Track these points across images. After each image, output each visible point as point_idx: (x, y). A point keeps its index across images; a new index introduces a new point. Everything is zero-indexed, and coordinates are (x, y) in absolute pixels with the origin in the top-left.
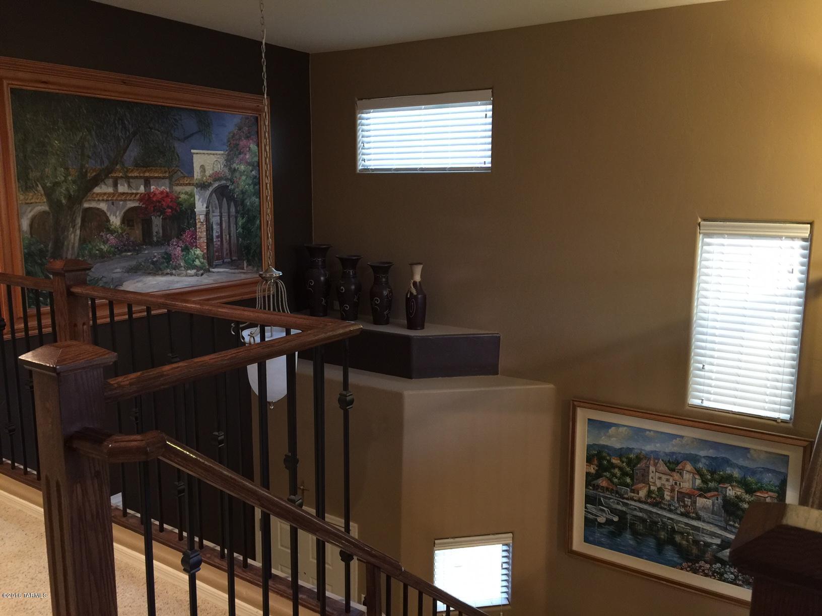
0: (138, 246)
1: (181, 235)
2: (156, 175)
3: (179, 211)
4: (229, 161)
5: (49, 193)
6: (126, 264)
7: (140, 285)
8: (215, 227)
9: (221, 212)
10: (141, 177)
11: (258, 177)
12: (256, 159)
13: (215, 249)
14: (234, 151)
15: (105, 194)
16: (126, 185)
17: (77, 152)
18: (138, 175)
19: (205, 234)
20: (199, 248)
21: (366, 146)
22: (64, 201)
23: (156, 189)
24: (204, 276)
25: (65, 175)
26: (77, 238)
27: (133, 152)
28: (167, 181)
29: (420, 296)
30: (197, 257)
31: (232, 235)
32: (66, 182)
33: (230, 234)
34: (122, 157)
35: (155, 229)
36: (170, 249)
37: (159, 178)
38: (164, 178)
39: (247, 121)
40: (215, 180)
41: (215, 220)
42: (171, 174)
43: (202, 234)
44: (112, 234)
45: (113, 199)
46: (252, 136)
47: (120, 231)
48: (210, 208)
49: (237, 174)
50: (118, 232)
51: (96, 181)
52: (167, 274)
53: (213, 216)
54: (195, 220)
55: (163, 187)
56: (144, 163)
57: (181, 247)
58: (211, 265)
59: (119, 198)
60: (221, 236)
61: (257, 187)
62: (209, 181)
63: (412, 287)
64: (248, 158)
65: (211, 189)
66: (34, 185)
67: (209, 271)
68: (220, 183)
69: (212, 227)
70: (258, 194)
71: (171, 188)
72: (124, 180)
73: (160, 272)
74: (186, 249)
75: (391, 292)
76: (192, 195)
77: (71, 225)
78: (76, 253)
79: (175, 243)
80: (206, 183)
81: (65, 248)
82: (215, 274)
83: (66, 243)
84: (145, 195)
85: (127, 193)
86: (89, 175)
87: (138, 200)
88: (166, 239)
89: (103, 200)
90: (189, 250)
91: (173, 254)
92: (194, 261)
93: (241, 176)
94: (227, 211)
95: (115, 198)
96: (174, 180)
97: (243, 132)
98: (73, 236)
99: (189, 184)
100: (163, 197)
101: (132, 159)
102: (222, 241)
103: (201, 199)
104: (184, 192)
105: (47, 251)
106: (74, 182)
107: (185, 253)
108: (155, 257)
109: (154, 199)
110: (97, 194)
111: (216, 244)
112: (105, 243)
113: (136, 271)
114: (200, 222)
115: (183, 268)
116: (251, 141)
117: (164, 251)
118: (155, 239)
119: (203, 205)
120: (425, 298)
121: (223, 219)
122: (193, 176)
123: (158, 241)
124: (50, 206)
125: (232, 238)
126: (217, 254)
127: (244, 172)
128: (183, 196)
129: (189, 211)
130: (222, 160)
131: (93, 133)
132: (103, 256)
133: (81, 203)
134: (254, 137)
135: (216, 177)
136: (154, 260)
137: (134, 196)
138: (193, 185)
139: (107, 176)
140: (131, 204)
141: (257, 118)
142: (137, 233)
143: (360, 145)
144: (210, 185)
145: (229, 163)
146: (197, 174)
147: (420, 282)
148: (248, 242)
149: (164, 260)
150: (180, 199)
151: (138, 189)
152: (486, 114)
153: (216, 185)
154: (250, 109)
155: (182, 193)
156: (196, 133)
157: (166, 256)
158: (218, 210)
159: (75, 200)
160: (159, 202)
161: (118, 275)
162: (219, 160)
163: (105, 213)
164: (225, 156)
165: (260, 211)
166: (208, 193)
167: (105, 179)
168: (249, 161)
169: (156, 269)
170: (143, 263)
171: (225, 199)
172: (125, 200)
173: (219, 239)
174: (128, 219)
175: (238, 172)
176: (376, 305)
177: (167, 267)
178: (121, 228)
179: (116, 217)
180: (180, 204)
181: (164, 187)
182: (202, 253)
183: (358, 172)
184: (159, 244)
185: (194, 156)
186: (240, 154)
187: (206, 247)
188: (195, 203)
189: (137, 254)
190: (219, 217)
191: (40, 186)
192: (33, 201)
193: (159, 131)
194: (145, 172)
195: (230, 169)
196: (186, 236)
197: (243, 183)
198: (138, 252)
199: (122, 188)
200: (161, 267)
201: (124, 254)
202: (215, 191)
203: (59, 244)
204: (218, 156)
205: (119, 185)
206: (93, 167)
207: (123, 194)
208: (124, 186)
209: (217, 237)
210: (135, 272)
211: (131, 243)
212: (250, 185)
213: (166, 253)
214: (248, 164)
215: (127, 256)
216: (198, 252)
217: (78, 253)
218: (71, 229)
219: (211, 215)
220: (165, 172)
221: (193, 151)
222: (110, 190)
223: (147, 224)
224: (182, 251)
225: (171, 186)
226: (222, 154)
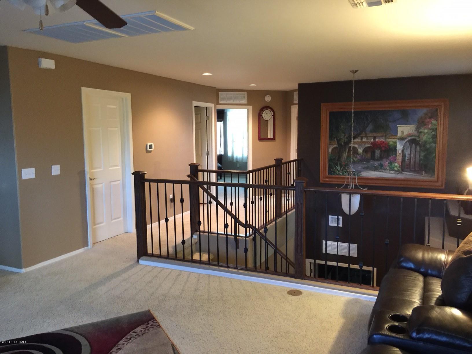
0: (369, 160)
1: (389, 158)
2: (379, 135)
3: (388, 148)
4: (418, 129)
5: (338, 142)
6: (363, 166)
7: (368, 174)
8: (407, 155)
10: (372, 136)
11: (436, 135)
12: (436, 127)
13: (406, 164)
14: (421, 124)
15: (357, 142)
16: (366, 139)
19: (401, 158)
20: (397, 163)
22: (343, 144)
23: (379, 140)
24: (399, 174)
25: (344, 136)
26: (346, 156)
27: (370, 127)
28: (384, 138)
30: (396, 167)
32: (344, 138)
33: (415, 159)
34: (365, 130)
35: (376, 155)
36: (383, 162)
37: (381, 136)
38: (383, 136)
39: (431, 111)
41: (407, 153)
42: (386, 134)
43: (399, 158)
44: (359, 155)
45: (360, 144)
46: (433, 117)
47: (362, 154)
48: (405, 148)
51: (354, 138)
52: (380, 171)
53: (406, 151)
54: (396, 152)
56: (375, 130)
58: (403, 170)
60: (410, 159)
62: (406, 137)
64: (430, 127)
65: (406, 140)
66: (334, 139)
67: (402, 173)
68: (412, 138)
69: (405, 155)
70: (435, 142)
72: (365, 137)
73: (377, 170)
74: (391, 163)
76: (396, 143)
77: (344, 151)
78: (345, 161)
79: (385, 160)
80: (404, 138)
82: (404, 174)
83: (342, 157)
84: (373, 142)
85: (366, 142)
86: (352, 136)
87: (370, 144)
88: (381, 158)
89: (356, 144)
90: (392, 163)
91: (384, 164)
92: (394, 168)
93: (425, 134)
94: (414, 149)
96: (387, 137)
97: (428, 116)
99: (395, 138)
100: (382, 143)
101: (369, 130)
102: (410, 162)
103: (400, 144)
104: (391, 141)
105: (336, 159)
107: (390, 164)
108: (376, 164)
109: (377, 144)
110: (355, 142)
111: (407, 162)
112: (356, 158)
113: (367, 168)
114: (399, 153)
115: (388, 170)
116: (432, 119)
117: (379, 163)
118: (376, 158)
119: (401, 146)
121: (412, 152)
122: (397, 135)
124: (338, 145)
125: (417, 161)
126: (407, 166)
127: (427, 133)
129: (394, 149)
132: (355, 162)
133: (348, 145)
134: (435, 117)
135: (409, 135)
138: (397, 138)
139: (359, 136)
140: (367, 146)
142: (369, 155)
146: (399, 134)
148: (427, 163)
149: (380, 166)
150: (390, 144)
151: (370, 140)
153: (409, 138)
156: (400, 119)
158: (410, 149)
159: (346, 144)
160: (380, 145)
161: (360, 169)
163: (357, 148)
164: (415, 127)
166: (404, 142)
169: (375, 169)
170: (370, 166)
171: (414, 144)
172: (365, 144)
174: (366, 150)
175: (423, 133)
177: (381, 169)
178: (363, 154)
179: (361, 150)
180: (389, 146)
181: (383, 140)
182: (399, 165)
184: (378, 160)
186: (425, 125)
187: (401, 163)
188: (397, 146)
189: (368, 163)
190: (409, 152)
191: (336, 139)
192: (333, 144)
193: (382, 119)
194: (374, 134)
195: (418, 132)
196: (391, 158)
197: (426, 138)
200: (378, 168)
201: (363, 162)
202: (409, 141)
203: (340, 157)
204: (412, 127)
205: (363, 139)
207: (364, 142)
209: (408, 160)
211: (366, 159)
212: (430, 138)
213: (381, 164)
214: (430, 129)
216: (397, 165)
218: (344, 153)
219: (405, 151)
220: (383, 134)
221: (398, 126)
222: (360, 141)
223: (373, 153)
224: (388, 163)
225: (385, 139)
226: (414, 126)
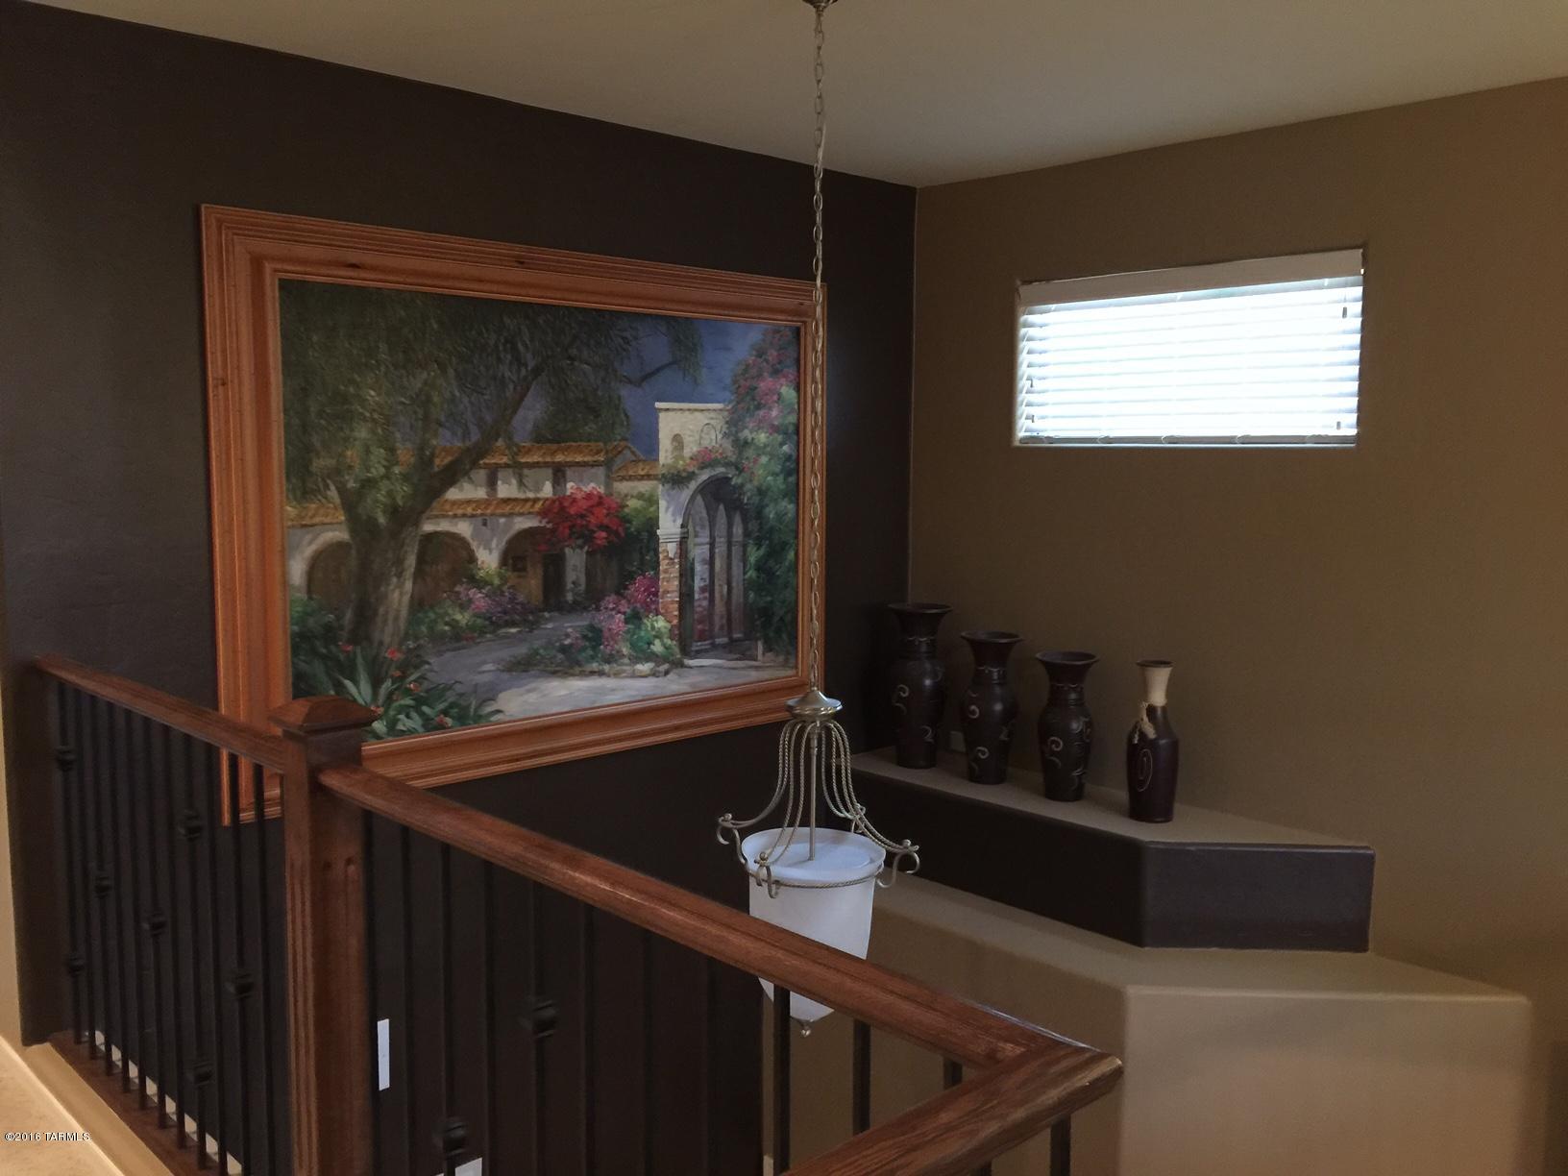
0: (532, 613)
1: (626, 588)
2: (579, 459)
3: (623, 535)
4: (734, 423)
5: (350, 504)
6: (507, 653)
7: (532, 697)
8: (698, 567)
9: (712, 538)
10: (546, 465)
11: (794, 457)
12: (792, 419)
13: (696, 616)
14: (746, 400)
15: (469, 502)
16: (514, 482)
17: (415, 412)
18: (540, 459)
19: (676, 583)
20: (662, 614)
21: (1038, 385)
22: (382, 520)
23: (578, 489)
24: (671, 675)
25: (385, 463)
26: (406, 599)
27: (532, 411)
28: (601, 471)
29: (1163, 742)
30: (658, 636)
31: (734, 584)
32: (388, 478)
33: (729, 584)
34: (509, 422)
35: (570, 577)
36: (601, 619)
37: (585, 464)
38: (595, 464)
39: (778, 336)
40: (703, 467)
41: (699, 552)
42: (610, 455)
43: (670, 584)
44: (480, 588)
45: (483, 514)
46: (786, 370)
47: (497, 581)
48: (690, 528)
49: (750, 453)
50: (492, 585)
51: (452, 475)
52: (592, 673)
53: (695, 545)
54: (656, 553)
55: (592, 485)
56: (552, 435)
57: (624, 613)
58: (686, 651)
59: (499, 511)
60: (710, 589)
61: (792, 479)
62: (691, 469)
63: (1146, 719)
64: (776, 417)
65: (693, 485)
66: (321, 485)
67: (683, 666)
68: (713, 473)
69: (692, 569)
70: (794, 493)
71: (608, 486)
72: (510, 470)
73: (577, 669)
74: (635, 618)
75: (1089, 724)
76: (651, 500)
77: (394, 569)
78: (402, 632)
79: (611, 606)
80: (684, 474)
81: (379, 619)
82: (693, 671)
83: (381, 610)
84: (554, 501)
85: (515, 500)
86: (437, 461)
87: (538, 513)
88: (592, 598)
89: (464, 516)
90: (641, 619)
91: (605, 630)
92: (649, 644)
93: (759, 455)
94: (724, 532)
95: (489, 511)
96: (615, 468)
97: (767, 361)
98: (396, 594)
99: (648, 477)
100: (592, 506)
101: (529, 426)
102: (712, 600)
103: (671, 510)
104: (635, 493)
105: (341, 628)
106: (405, 478)
107: (630, 626)
108: (567, 636)
109: (572, 511)
110: (454, 503)
111: (700, 606)
112: (463, 607)
113: (525, 667)
114: (667, 557)
115: (626, 661)
116: (783, 381)
117: (586, 623)
118: (570, 597)
119: (674, 521)
120: (1174, 745)
121: (717, 550)
122: (657, 460)
123: (575, 602)
124: (353, 532)
125: (735, 591)
126: (700, 627)
127: (765, 446)
128: (633, 503)
129: (645, 535)
130: (719, 423)
131: (451, 372)
132: (459, 637)
133: (417, 524)
134: (791, 372)
135: (705, 460)
136: (567, 642)
137: (529, 504)
138: (655, 477)
139: (475, 464)
140: (522, 524)
141: (798, 329)
142: (533, 584)
143: (1023, 384)
144: (691, 476)
145: (734, 429)
146: (665, 455)
147: (1164, 708)
148: (769, 599)
149: (587, 644)
150: (626, 510)
151: (538, 489)
152: (1345, 310)
153: (704, 476)
154: (782, 311)
155: (632, 497)
156: (668, 365)
157: (590, 635)
158: (708, 528)
159: (404, 517)
160: (582, 516)
161: (488, 678)
162: (712, 422)
163: (469, 544)
164: (726, 413)
165: (797, 532)
166: (686, 494)
167: (471, 469)
168: (776, 423)
169: (568, 662)
170: (541, 651)
171: (721, 507)
172: (510, 515)
173: (707, 595)
174: (514, 556)
175: (753, 447)
176: (1053, 753)
177: (593, 658)
178: (501, 577)
179: (491, 551)
180: (626, 520)
181: (594, 485)
182: (668, 626)
183: (1017, 443)
184: (577, 607)
185: (662, 415)
186: (758, 407)
187: (676, 613)
188: (658, 518)
189: (531, 631)
190: (708, 546)
191: (333, 488)
192: (317, 520)
193: (588, 364)
194: (553, 453)
195: (736, 441)
196: (637, 589)
197: (763, 471)
198: (533, 626)
199: (506, 489)
200: (580, 658)
201: (504, 630)
202: (702, 490)
203: (366, 614)
204: (713, 415)
205: (499, 482)
206: (446, 444)
207: (507, 501)
208: (509, 484)
209: (703, 590)
210: (524, 671)
211: (519, 607)
212: (777, 475)
213: (592, 628)
214: (775, 429)
215: (508, 636)
217: (407, 634)
218: (395, 580)
219: (691, 542)
220: (598, 452)
221: (658, 405)
222: (481, 493)
223: (554, 568)
224: (626, 622)
225: (609, 481)
226: (721, 410)
